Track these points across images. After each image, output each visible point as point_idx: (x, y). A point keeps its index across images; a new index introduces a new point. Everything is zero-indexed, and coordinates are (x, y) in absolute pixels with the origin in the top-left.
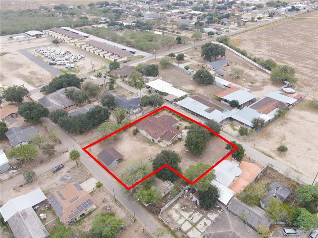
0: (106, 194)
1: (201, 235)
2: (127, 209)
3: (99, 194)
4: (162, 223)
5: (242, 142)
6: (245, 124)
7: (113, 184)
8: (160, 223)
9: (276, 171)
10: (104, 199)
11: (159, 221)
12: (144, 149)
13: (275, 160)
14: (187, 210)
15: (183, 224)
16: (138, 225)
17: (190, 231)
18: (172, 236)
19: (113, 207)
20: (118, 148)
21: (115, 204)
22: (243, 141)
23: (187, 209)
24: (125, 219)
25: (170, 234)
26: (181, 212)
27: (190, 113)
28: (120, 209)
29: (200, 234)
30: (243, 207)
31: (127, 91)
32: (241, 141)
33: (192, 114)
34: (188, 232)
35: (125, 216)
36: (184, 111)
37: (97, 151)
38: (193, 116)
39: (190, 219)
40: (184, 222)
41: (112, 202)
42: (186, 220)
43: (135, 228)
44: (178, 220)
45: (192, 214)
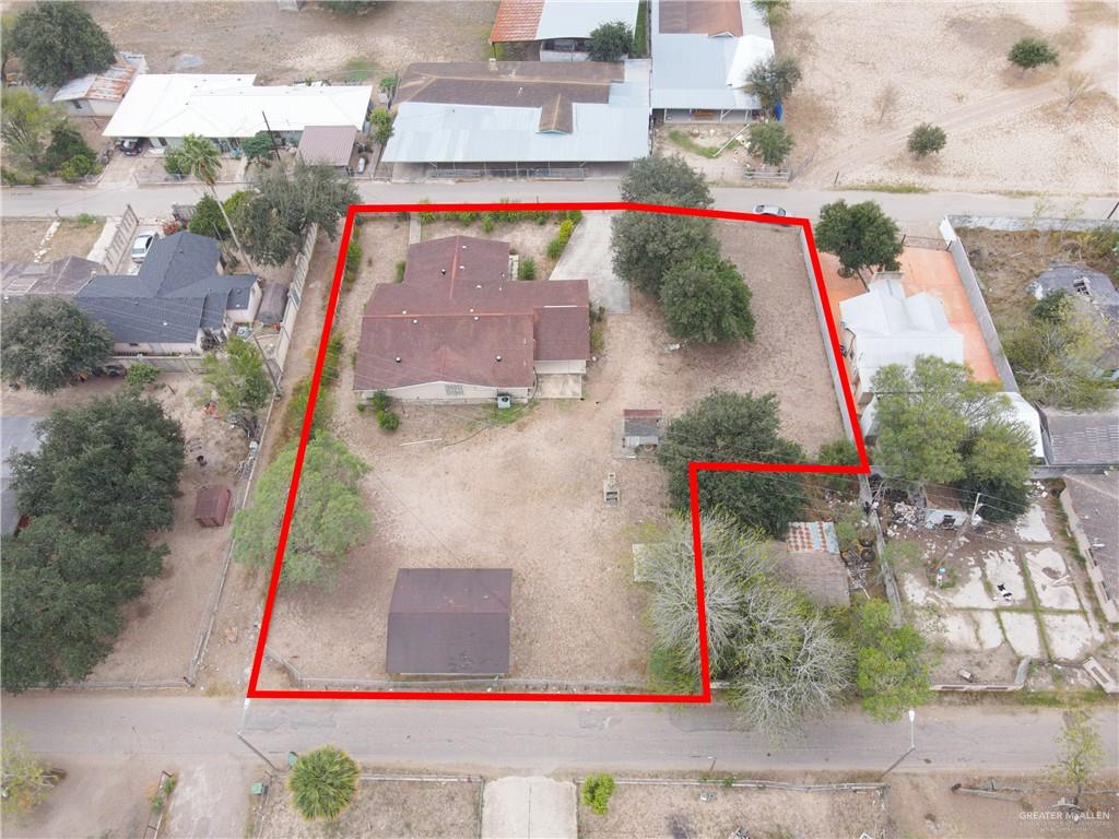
0: (641, 794)
1: (1087, 620)
2: (798, 767)
3: (617, 826)
4: (956, 699)
5: (784, 188)
6: (725, 111)
7: (612, 723)
8: (950, 703)
9: (981, 230)
10: (664, 823)
11: (941, 703)
12: (515, 463)
13: (932, 193)
14: (955, 577)
15: (1008, 634)
16: (908, 787)
17: (1051, 640)
18: (1033, 708)
19: (743, 816)
20: (400, 548)
21: (731, 794)
22: (784, 184)
23: (952, 571)
24: (841, 814)
25: (1023, 709)
26: (951, 600)
27: (482, 175)
28: (774, 798)
29: (1078, 620)
30: (1097, 424)
31: (42, 224)
32: (777, 187)
33: (495, 174)
34: (1047, 648)
35: (824, 801)
36: (450, 182)
37: (330, 645)
38: (510, 180)
39: (999, 599)
40: (1002, 628)
41: (711, 798)
42: (997, 612)
43: (912, 809)
44: (978, 638)
45: (984, 575)
